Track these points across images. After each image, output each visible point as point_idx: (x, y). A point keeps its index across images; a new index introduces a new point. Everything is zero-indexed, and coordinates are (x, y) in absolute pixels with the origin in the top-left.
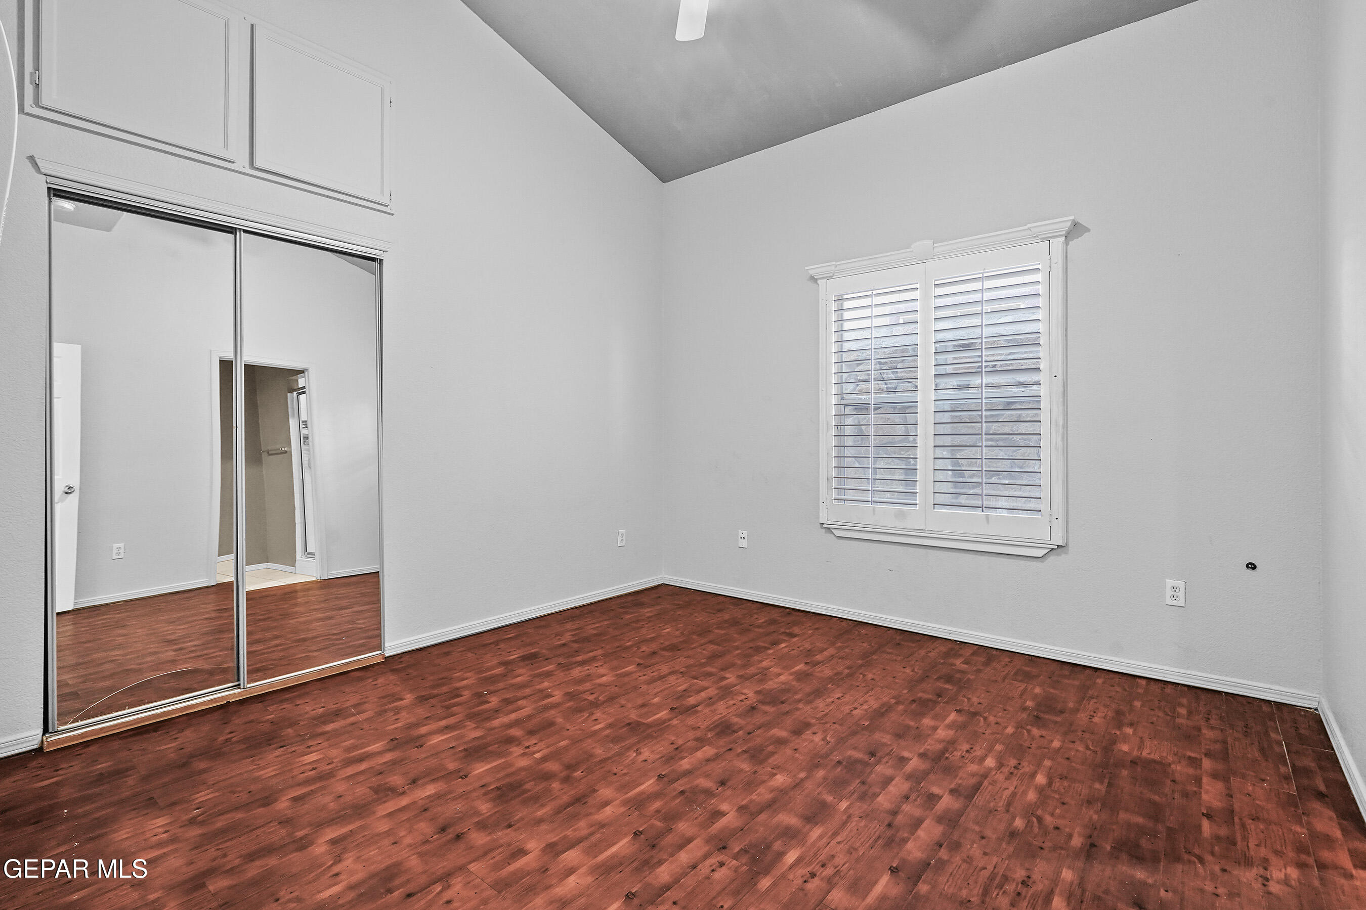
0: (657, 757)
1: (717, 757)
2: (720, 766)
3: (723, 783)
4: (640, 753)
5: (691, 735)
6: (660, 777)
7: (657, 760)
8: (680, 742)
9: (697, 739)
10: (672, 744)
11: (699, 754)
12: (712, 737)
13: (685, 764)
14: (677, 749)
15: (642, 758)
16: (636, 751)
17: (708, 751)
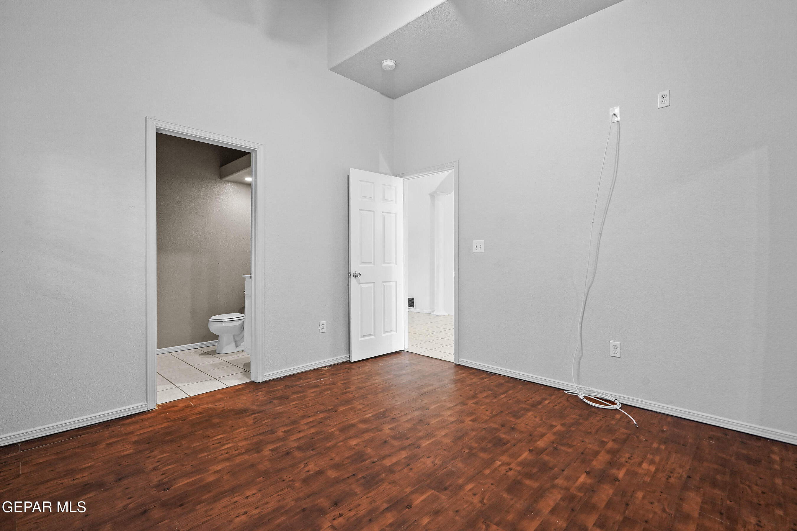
0: (421, 460)
1: (383, 458)
2: (384, 452)
3: (385, 442)
4: (432, 462)
5: (397, 476)
6: (419, 447)
7: (421, 458)
8: (406, 470)
9: (393, 472)
10: (411, 469)
11: (394, 460)
12: (382, 473)
13: (404, 454)
14: (408, 465)
15: (431, 459)
16: (435, 465)
17: (387, 462)
